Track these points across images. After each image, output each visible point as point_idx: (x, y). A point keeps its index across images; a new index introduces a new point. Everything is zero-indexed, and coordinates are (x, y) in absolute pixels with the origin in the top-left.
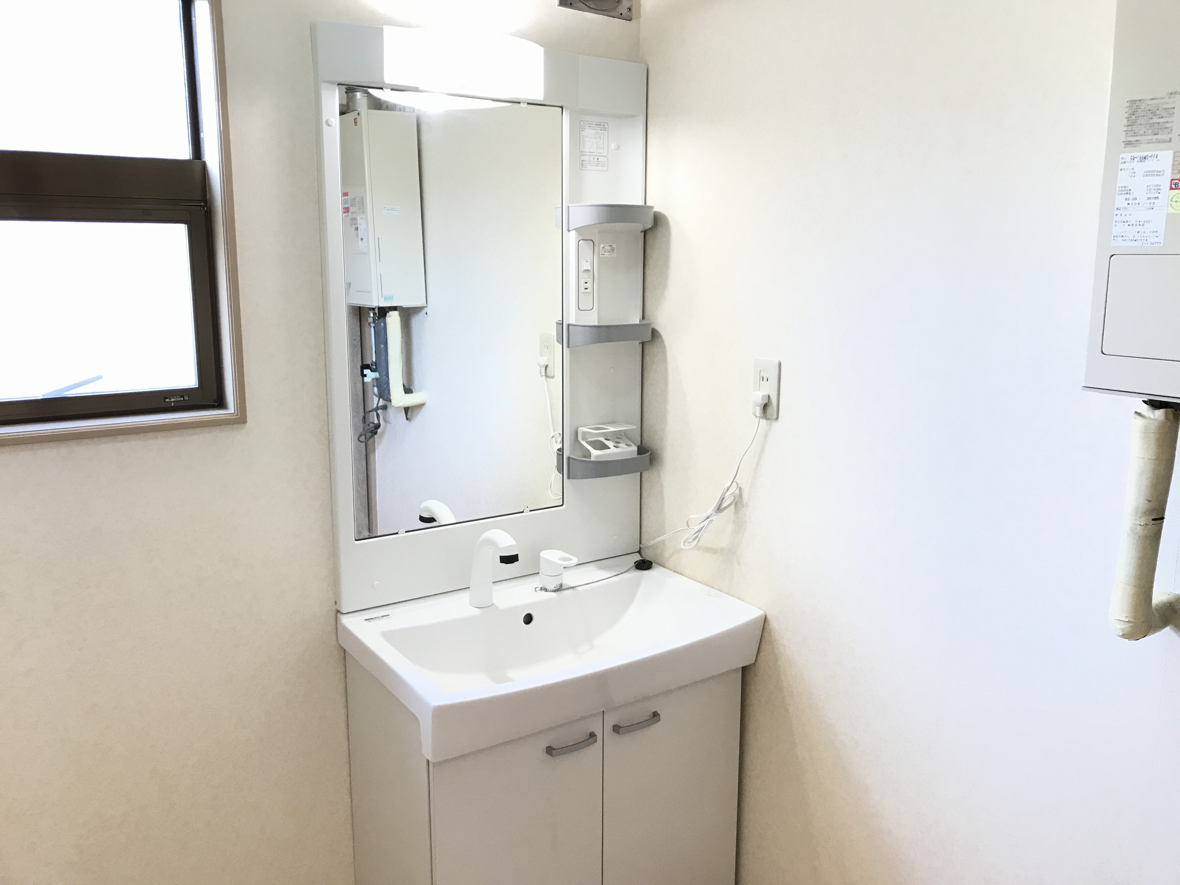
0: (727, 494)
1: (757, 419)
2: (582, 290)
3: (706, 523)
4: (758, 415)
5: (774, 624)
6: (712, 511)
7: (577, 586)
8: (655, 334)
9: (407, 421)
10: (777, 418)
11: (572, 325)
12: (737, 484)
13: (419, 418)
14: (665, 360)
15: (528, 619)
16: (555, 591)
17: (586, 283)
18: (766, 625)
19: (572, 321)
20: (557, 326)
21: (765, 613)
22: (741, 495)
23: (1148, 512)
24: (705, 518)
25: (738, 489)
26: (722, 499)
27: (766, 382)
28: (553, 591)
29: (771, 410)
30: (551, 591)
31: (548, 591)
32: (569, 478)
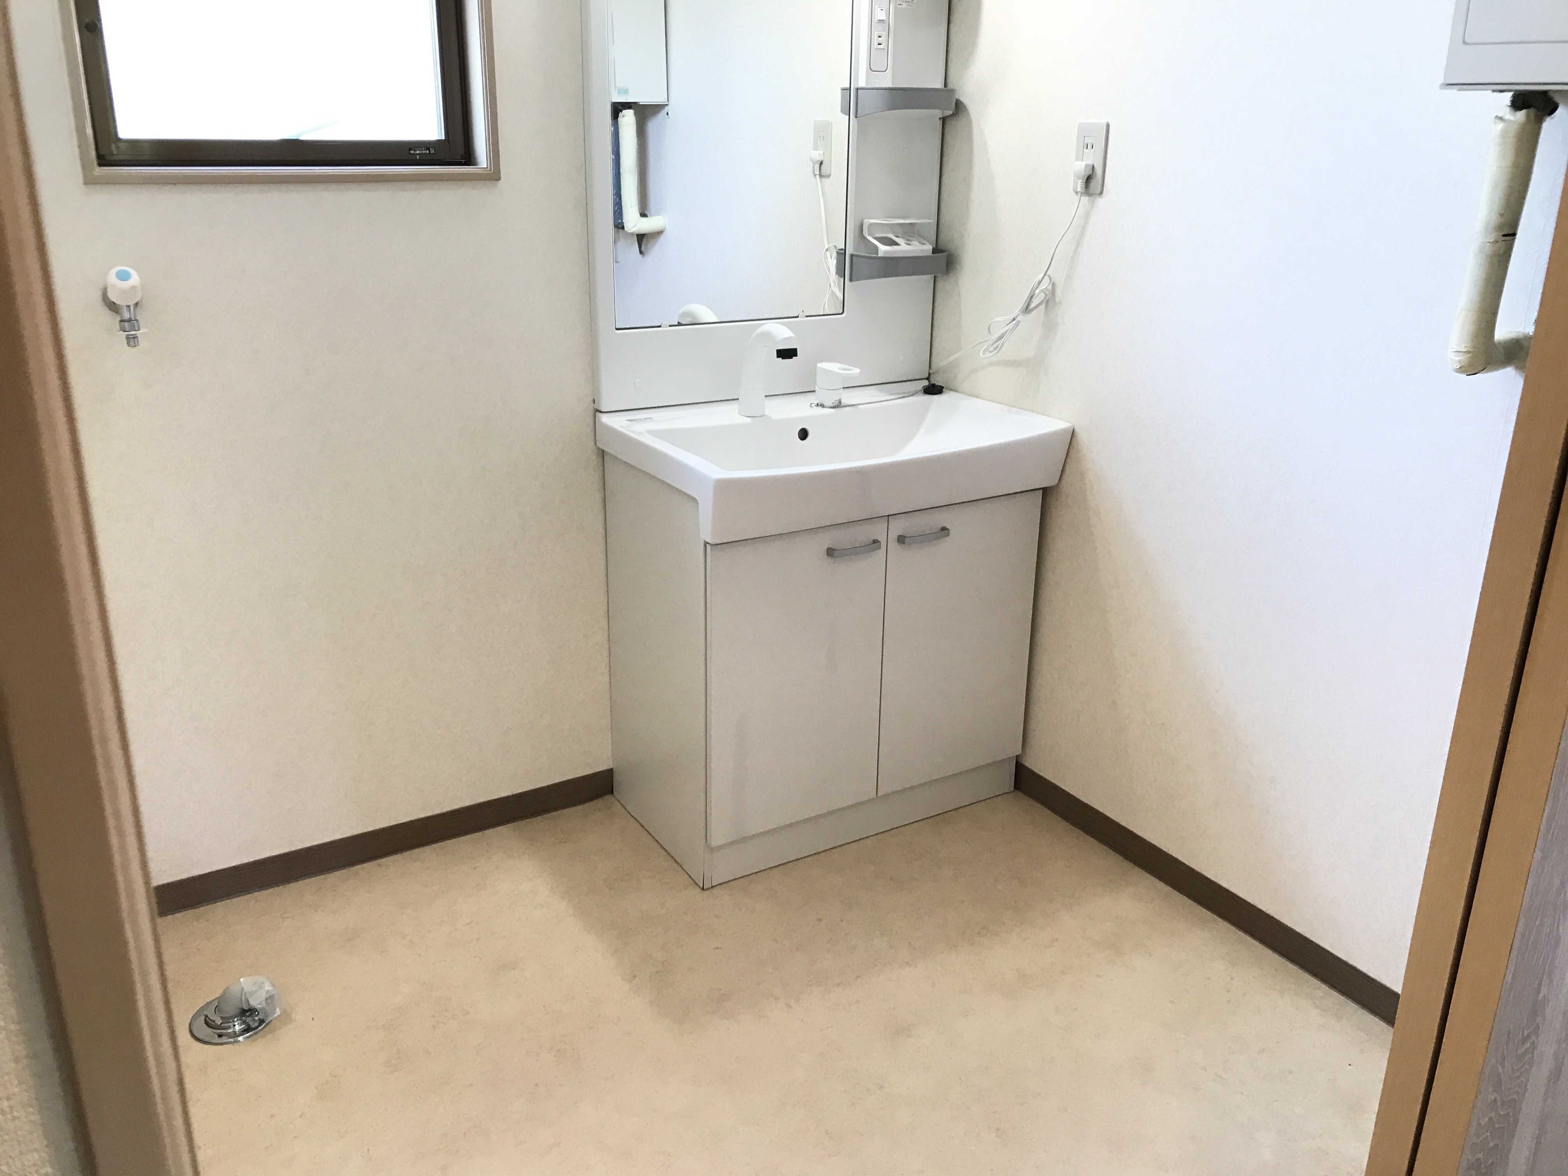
0: (1037, 291)
1: (1077, 198)
2: (875, 45)
3: (1011, 326)
4: (1079, 190)
5: (1083, 437)
6: (1019, 311)
7: (858, 405)
8: (959, 107)
9: (641, 256)
10: (1101, 193)
11: (862, 89)
12: (1050, 278)
13: (656, 249)
14: (970, 139)
15: (804, 434)
16: (835, 407)
17: (879, 37)
18: (1074, 439)
19: (862, 84)
20: (842, 93)
21: (1074, 426)
22: (1054, 292)
23: (1500, 227)
24: (1011, 321)
25: (1051, 284)
26: (1031, 297)
27: (1090, 150)
28: (831, 408)
29: (1095, 184)
30: (828, 407)
31: (826, 407)
32: (851, 280)
